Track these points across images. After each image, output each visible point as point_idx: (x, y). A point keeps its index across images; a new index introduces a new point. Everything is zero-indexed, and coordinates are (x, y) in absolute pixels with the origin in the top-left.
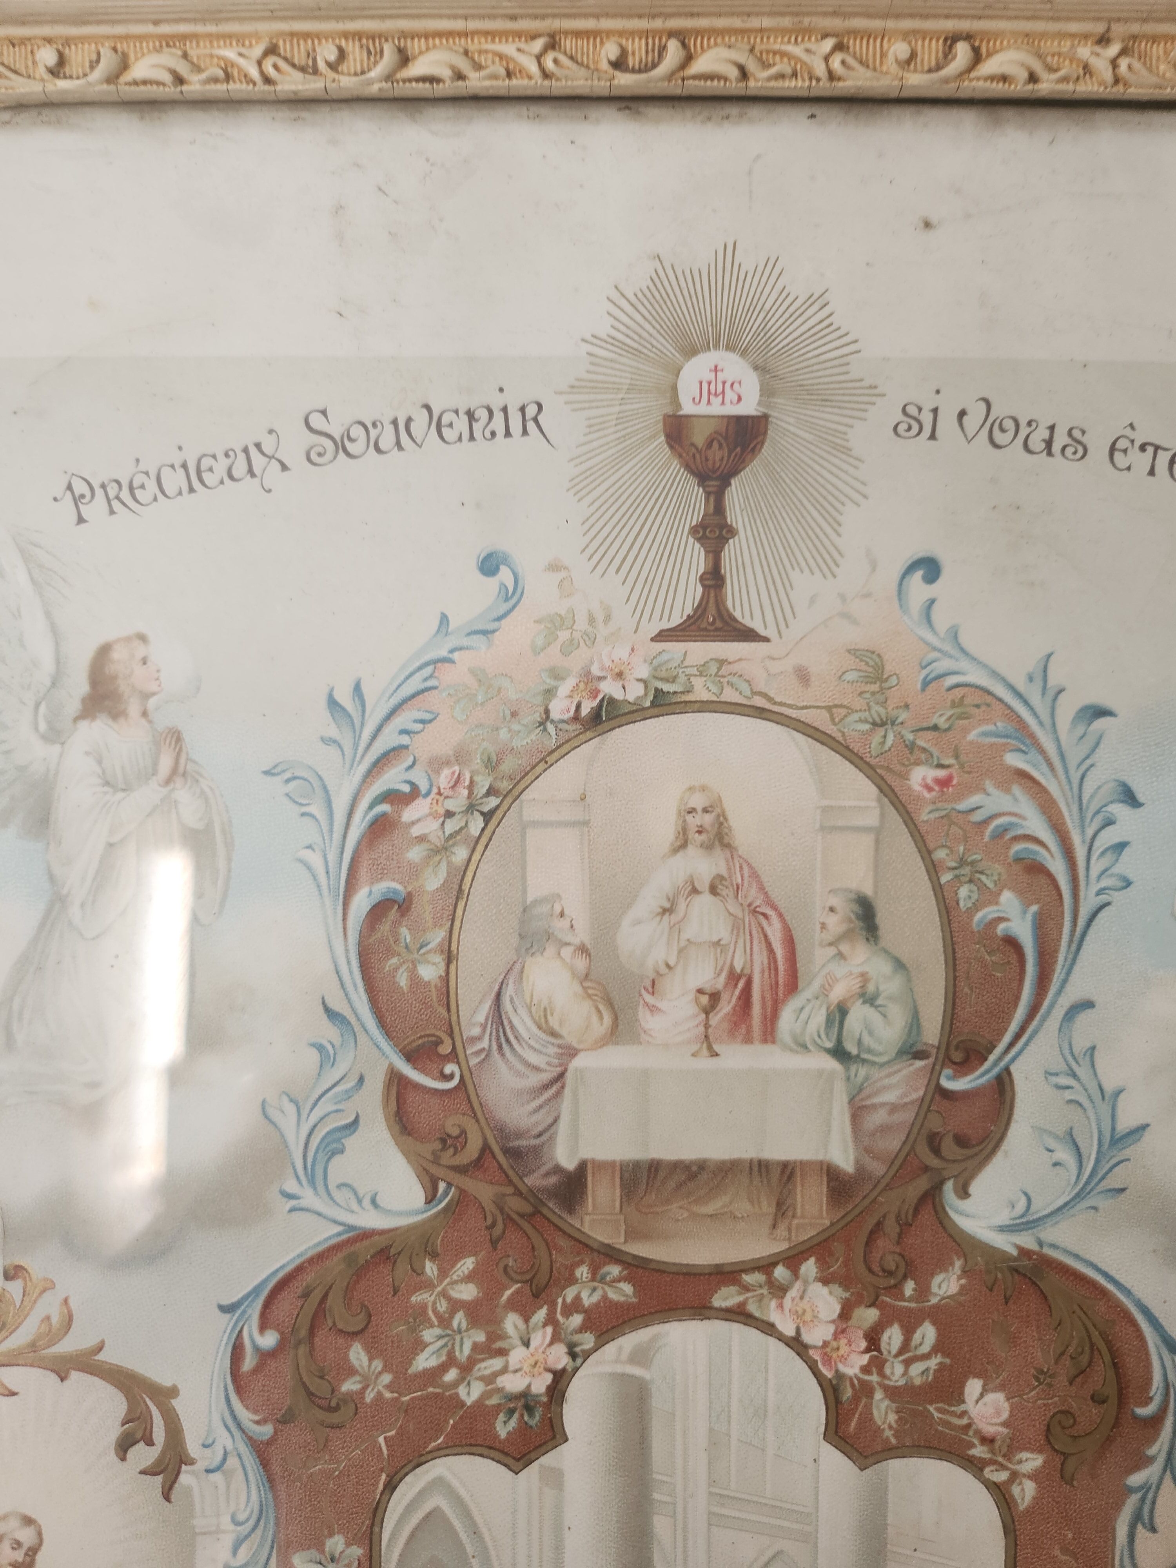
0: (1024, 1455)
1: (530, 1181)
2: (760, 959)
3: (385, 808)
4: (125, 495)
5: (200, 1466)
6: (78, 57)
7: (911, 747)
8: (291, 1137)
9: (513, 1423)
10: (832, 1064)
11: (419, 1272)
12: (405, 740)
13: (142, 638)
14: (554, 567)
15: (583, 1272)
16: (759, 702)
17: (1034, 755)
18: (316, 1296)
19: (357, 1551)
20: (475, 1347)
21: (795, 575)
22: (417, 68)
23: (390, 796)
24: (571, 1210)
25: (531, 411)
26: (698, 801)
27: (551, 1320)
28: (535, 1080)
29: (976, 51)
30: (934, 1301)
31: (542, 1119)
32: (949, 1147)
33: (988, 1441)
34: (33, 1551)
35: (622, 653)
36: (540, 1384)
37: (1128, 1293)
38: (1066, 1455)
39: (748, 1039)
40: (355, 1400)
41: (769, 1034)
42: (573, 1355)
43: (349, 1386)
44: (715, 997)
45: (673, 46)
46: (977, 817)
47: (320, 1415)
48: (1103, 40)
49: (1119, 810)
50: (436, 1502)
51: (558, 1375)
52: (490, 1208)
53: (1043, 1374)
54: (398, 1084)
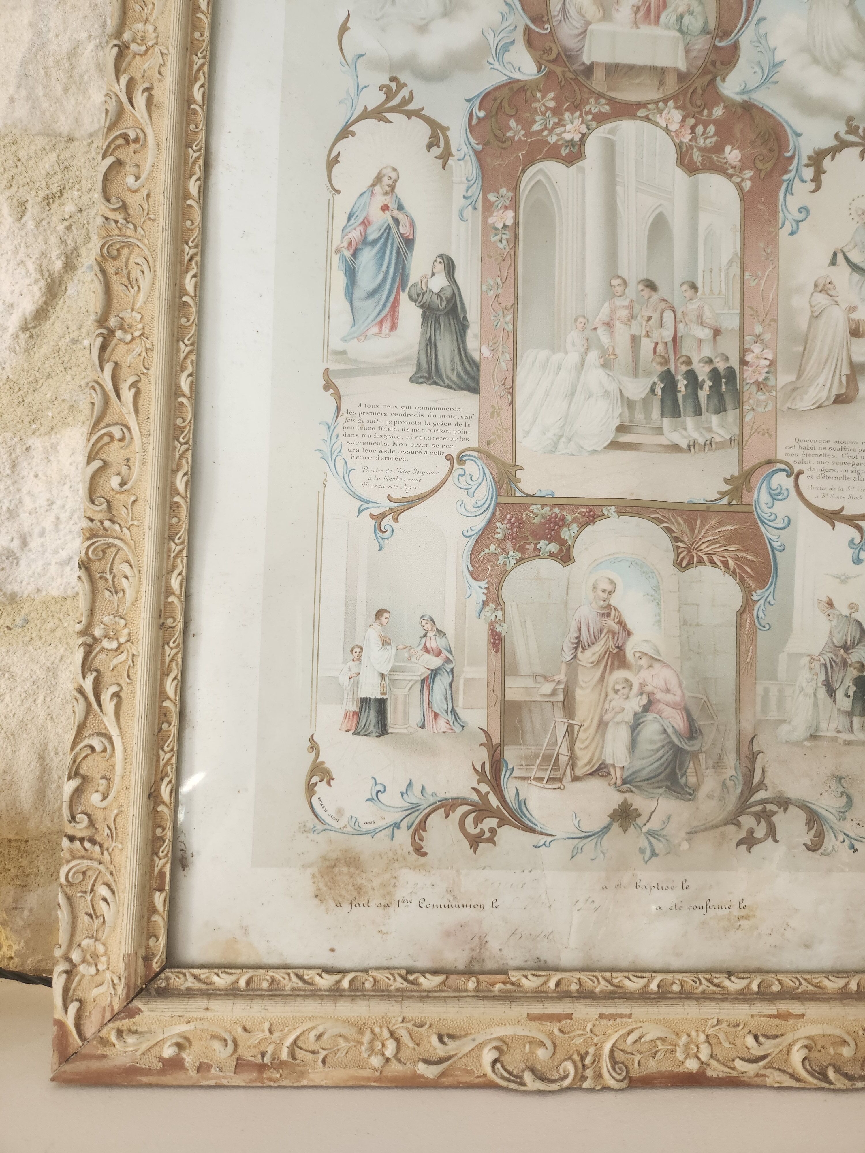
0: (746, 172)
1: (574, 67)
5: (456, 158)
8: (491, 44)
9: (567, 150)
10: (678, 34)
11: (534, 96)
15: (592, 101)
18: (499, 101)
19: (511, 194)
20: (555, 123)
24: (588, 79)
27: (581, 116)
28: (576, 32)
30: (714, 117)
31: (578, 46)
32: (718, 65)
33: (734, 167)
34: (395, 182)
36: (577, 138)
37: (781, 116)
38: (761, 170)
39: (650, 23)
40: (511, 139)
41: (657, 22)
42: (589, 129)
43: (509, 134)
44: (638, 8)
47: (500, 144)
50: (540, 177)
51: (584, 135)
52: (560, 76)
53: (752, 143)
54: (527, 29)
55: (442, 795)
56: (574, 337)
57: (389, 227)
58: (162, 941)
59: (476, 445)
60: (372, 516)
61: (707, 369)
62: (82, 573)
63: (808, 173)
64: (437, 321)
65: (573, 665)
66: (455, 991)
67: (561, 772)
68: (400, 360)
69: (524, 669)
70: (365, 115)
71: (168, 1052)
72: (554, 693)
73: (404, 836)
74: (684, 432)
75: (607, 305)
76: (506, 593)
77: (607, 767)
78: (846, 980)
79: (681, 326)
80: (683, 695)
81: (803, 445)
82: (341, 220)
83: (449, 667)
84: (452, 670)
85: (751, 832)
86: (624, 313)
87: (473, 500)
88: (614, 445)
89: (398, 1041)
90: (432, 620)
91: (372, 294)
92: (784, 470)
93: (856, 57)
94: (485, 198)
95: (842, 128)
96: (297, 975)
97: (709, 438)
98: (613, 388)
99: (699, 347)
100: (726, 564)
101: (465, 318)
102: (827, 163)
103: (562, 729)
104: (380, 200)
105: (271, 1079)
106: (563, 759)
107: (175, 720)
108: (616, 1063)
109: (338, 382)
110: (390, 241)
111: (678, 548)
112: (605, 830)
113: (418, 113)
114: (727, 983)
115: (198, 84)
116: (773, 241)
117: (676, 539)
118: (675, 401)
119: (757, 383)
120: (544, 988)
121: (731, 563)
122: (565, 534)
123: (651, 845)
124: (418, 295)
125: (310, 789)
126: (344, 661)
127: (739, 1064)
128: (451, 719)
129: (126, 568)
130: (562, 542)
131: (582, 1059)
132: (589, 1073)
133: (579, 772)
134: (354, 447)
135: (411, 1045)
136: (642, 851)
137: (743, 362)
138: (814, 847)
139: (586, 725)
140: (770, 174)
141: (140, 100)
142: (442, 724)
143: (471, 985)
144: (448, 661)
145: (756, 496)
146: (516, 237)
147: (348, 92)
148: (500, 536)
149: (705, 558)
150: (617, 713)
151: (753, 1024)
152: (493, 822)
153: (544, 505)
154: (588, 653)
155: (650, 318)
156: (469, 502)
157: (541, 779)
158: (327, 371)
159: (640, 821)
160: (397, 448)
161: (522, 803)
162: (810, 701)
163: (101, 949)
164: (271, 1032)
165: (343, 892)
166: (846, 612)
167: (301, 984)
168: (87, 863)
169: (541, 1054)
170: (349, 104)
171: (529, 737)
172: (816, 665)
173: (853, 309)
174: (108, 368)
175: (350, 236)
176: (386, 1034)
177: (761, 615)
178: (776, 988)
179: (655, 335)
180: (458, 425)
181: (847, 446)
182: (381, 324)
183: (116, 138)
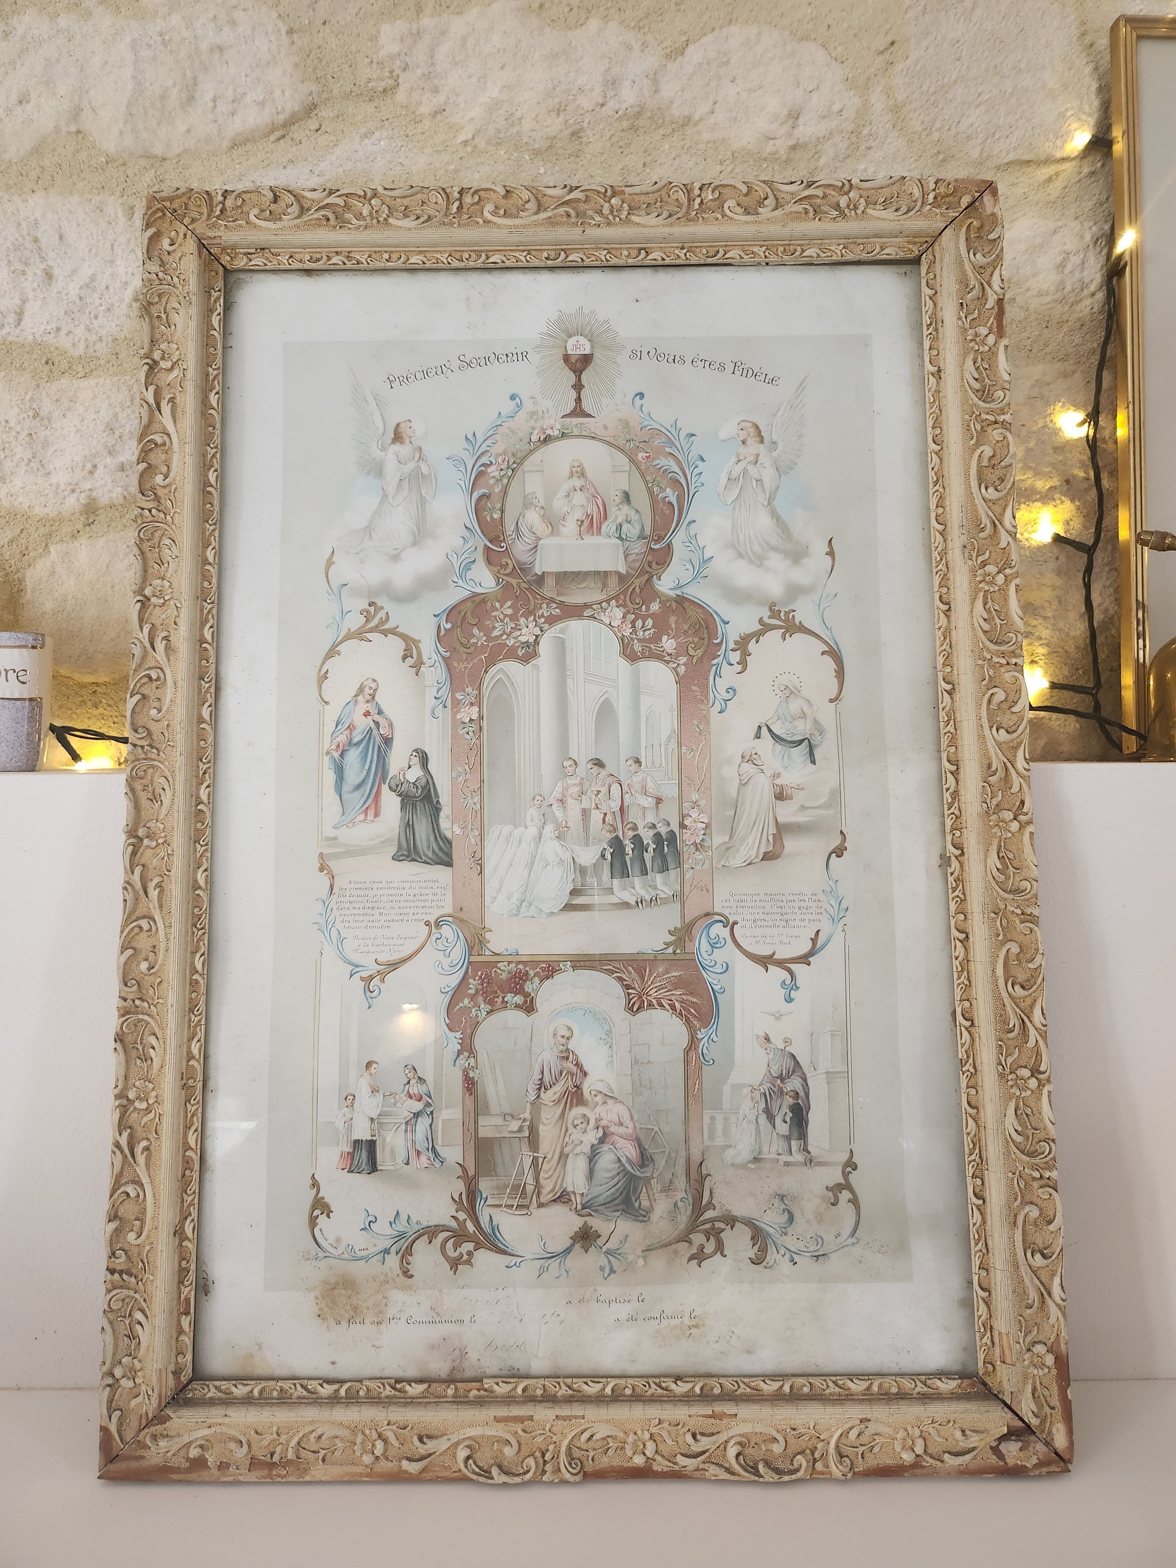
0: (681, 658)
1: (528, 578)
2: (595, 509)
3: (483, 468)
4: (405, 380)
5: (427, 665)
6: (395, 256)
7: (638, 447)
8: (455, 565)
9: (524, 651)
10: (618, 541)
11: (494, 606)
12: (488, 449)
13: (410, 421)
14: (532, 398)
15: (544, 606)
16: (593, 435)
17: (674, 448)
18: (463, 613)
19: (475, 692)
20: (512, 628)
21: (602, 399)
22: (491, 260)
23: (483, 465)
24: (540, 587)
25: (525, 354)
26: (576, 464)
27: (535, 620)
28: (529, 547)
29: (647, 252)
30: (651, 612)
31: (531, 559)
32: (654, 565)
33: (670, 655)
34: (375, 690)
35: (552, 422)
36: (532, 639)
37: (711, 607)
38: (693, 657)
39: (593, 534)
40: (475, 645)
41: (599, 532)
42: (542, 631)
43: (473, 641)
44: (582, 522)
45: (562, 253)
46: (658, 467)
47: (465, 650)
48: (682, 248)
49: (700, 463)
50: (500, 676)
51: (537, 636)
52: (515, 586)
53: (685, 633)
54: (487, 549)
55: (425, 1224)
56: (532, 813)
57: (371, 730)
58: (189, 1357)
59: (451, 912)
60: (362, 979)
61: (651, 833)
62: (119, 1046)
63: (735, 657)
64: (414, 806)
65: (536, 1104)
66: (437, 1397)
67: (529, 1199)
68: (383, 842)
69: (494, 1109)
70: (348, 637)
71: (194, 1453)
72: (520, 1130)
73: (393, 1261)
74: (632, 890)
75: (560, 784)
76: (478, 1042)
77: (568, 1194)
78: (781, 1383)
79: (627, 797)
80: (635, 1127)
81: (737, 898)
82: (330, 726)
83: (429, 1110)
84: (432, 1113)
85: (702, 1248)
86: (575, 790)
87: (449, 960)
88: (569, 907)
89: (385, 1441)
90: (414, 1069)
91: (358, 787)
92: (721, 921)
93: (776, 550)
94: (453, 697)
95: (765, 613)
96: (302, 1386)
97: (654, 895)
98: (566, 856)
99: (644, 814)
100: (673, 1007)
101: (438, 802)
102: (752, 646)
103: (528, 1162)
104: (362, 707)
105: (279, 1476)
106: (530, 1188)
107: (197, 1167)
108: (572, 1459)
109: (333, 864)
110: (372, 742)
111: (629, 994)
112: (568, 1250)
113: (393, 632)
114: (673, 1386)
115: (208, 625)
116: (706, 719)
117: (628, 987)
118: (624, 863)
119: (695, 844)
120: (513, 1393)
121: (677, 1005)
122: (528, 987)
123: (609, 1262)
124: (397, 786)
125: (313, 1222)
126: (340, 1108)
127: (679, 1458)
128: (432, 1156)
129: (153, 1040)
130: (526, 995)
131: (543, 1455)
132: (548, 1467)
133: (543, 1199)
134: (346, 918)
135: (397, 1444)
136: (602, 1269)
137: (682, 826)
138: (757, 1261)
139: (549, 1157)
140: (701, 659)
141: (160, 646)
142: (423, 1159)
143: (450, 1392)
144: (428, 1105)
145: (697, 945)
146: (481, 728)
147: (334, 618)
148: (472, 991)
149: (654, 1002)
150: (576, 1145)
151: (692, 1424)
152: (470, 1246)
153: (509, 963)
154: (550, 1093)
155: (599, 792)
156: (446, 962)
157: (510, 1207)
158: (321, 855)
159: (600, 1242)
160: (383, 918)
161: (495, 1228)
162: (753, 1127)
163: (138, 1366)
164: (278, 1435)
165: (343, 1312)
166: (781, 1046)
167: (305, 1393)
168: (125, 1292)
169: (508, 1451)
170: (335, 627)
171: (500, 1169)
172: (757, 1094)
173: (778, 775)
174: (138, 870)
175: (338, 739)
176: (375, 1435)
177: (705, 1051)
178: (717, 1391)
179: (604, 808)
180: (434, 894)
181: (776, 897)
182: (366, 812)
183: (141, 678)
